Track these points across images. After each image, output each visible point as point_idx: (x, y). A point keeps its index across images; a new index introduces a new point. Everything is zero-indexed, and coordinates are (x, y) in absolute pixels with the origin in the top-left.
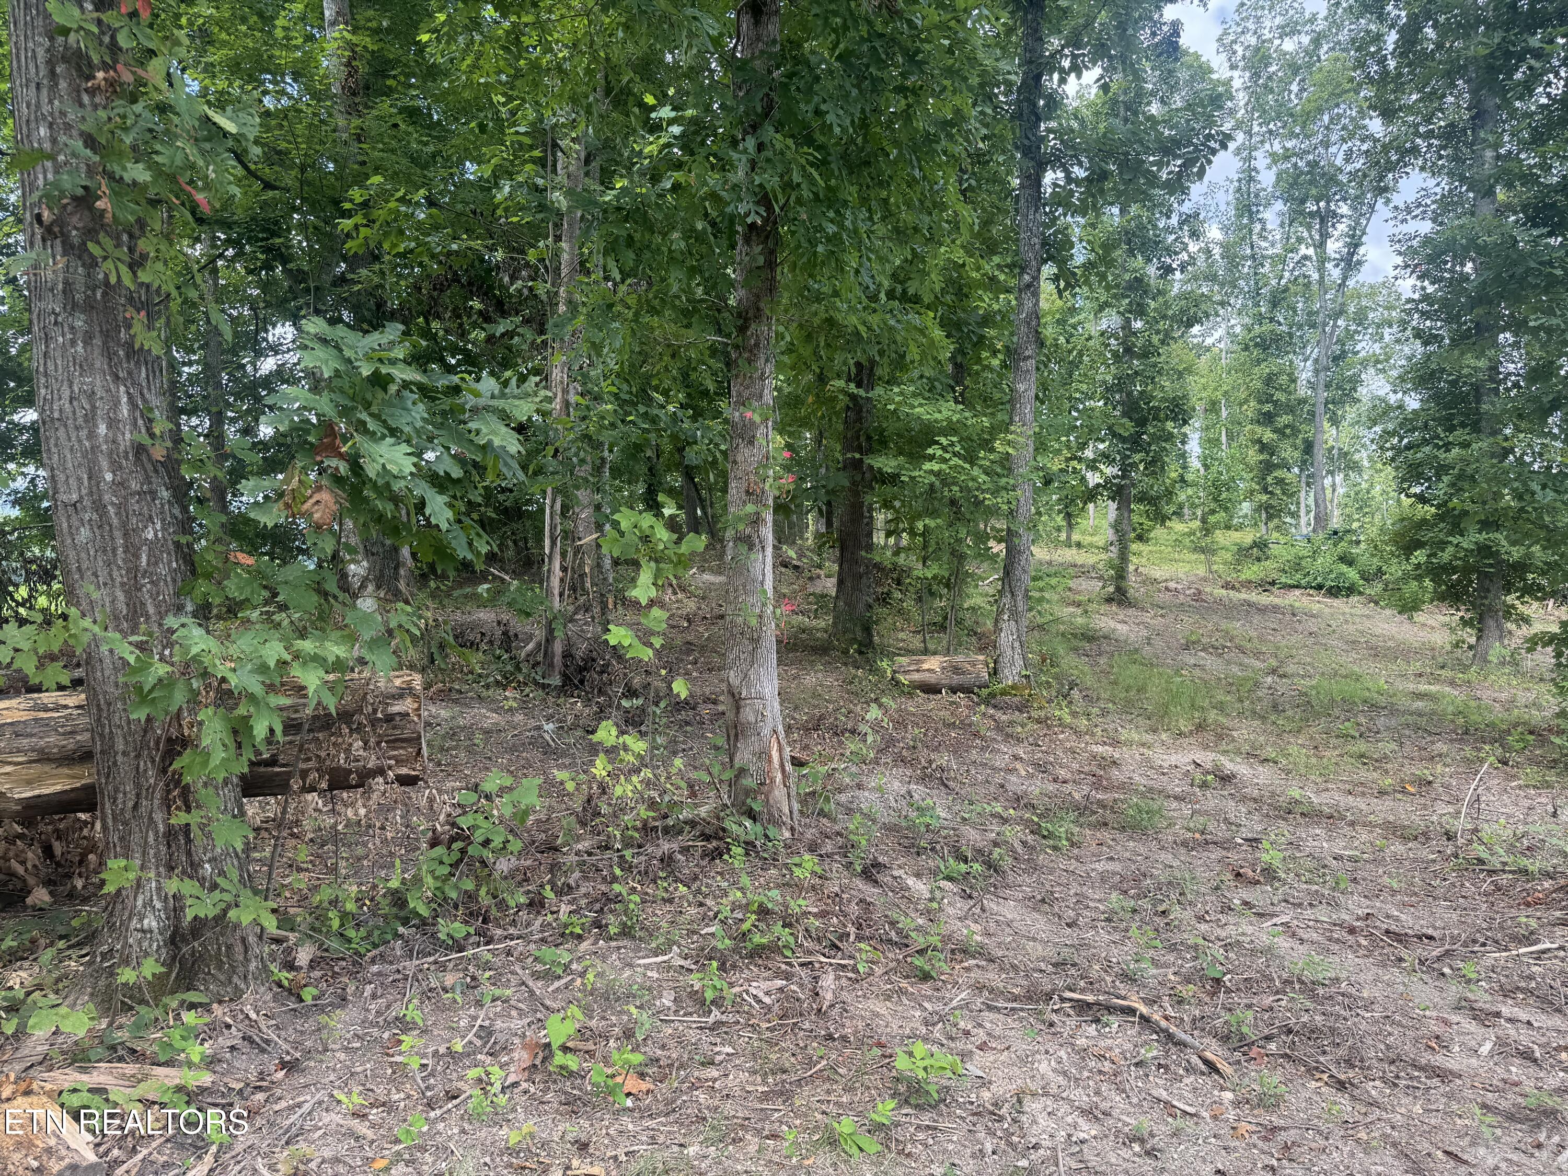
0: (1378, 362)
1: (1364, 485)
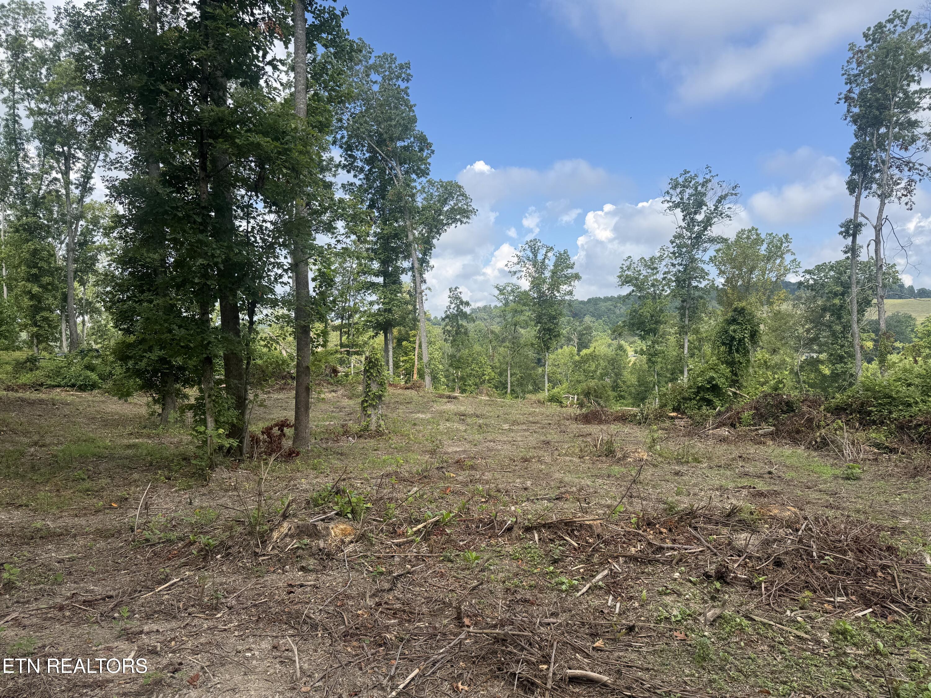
0: (107, 249)
1: (103, 322)
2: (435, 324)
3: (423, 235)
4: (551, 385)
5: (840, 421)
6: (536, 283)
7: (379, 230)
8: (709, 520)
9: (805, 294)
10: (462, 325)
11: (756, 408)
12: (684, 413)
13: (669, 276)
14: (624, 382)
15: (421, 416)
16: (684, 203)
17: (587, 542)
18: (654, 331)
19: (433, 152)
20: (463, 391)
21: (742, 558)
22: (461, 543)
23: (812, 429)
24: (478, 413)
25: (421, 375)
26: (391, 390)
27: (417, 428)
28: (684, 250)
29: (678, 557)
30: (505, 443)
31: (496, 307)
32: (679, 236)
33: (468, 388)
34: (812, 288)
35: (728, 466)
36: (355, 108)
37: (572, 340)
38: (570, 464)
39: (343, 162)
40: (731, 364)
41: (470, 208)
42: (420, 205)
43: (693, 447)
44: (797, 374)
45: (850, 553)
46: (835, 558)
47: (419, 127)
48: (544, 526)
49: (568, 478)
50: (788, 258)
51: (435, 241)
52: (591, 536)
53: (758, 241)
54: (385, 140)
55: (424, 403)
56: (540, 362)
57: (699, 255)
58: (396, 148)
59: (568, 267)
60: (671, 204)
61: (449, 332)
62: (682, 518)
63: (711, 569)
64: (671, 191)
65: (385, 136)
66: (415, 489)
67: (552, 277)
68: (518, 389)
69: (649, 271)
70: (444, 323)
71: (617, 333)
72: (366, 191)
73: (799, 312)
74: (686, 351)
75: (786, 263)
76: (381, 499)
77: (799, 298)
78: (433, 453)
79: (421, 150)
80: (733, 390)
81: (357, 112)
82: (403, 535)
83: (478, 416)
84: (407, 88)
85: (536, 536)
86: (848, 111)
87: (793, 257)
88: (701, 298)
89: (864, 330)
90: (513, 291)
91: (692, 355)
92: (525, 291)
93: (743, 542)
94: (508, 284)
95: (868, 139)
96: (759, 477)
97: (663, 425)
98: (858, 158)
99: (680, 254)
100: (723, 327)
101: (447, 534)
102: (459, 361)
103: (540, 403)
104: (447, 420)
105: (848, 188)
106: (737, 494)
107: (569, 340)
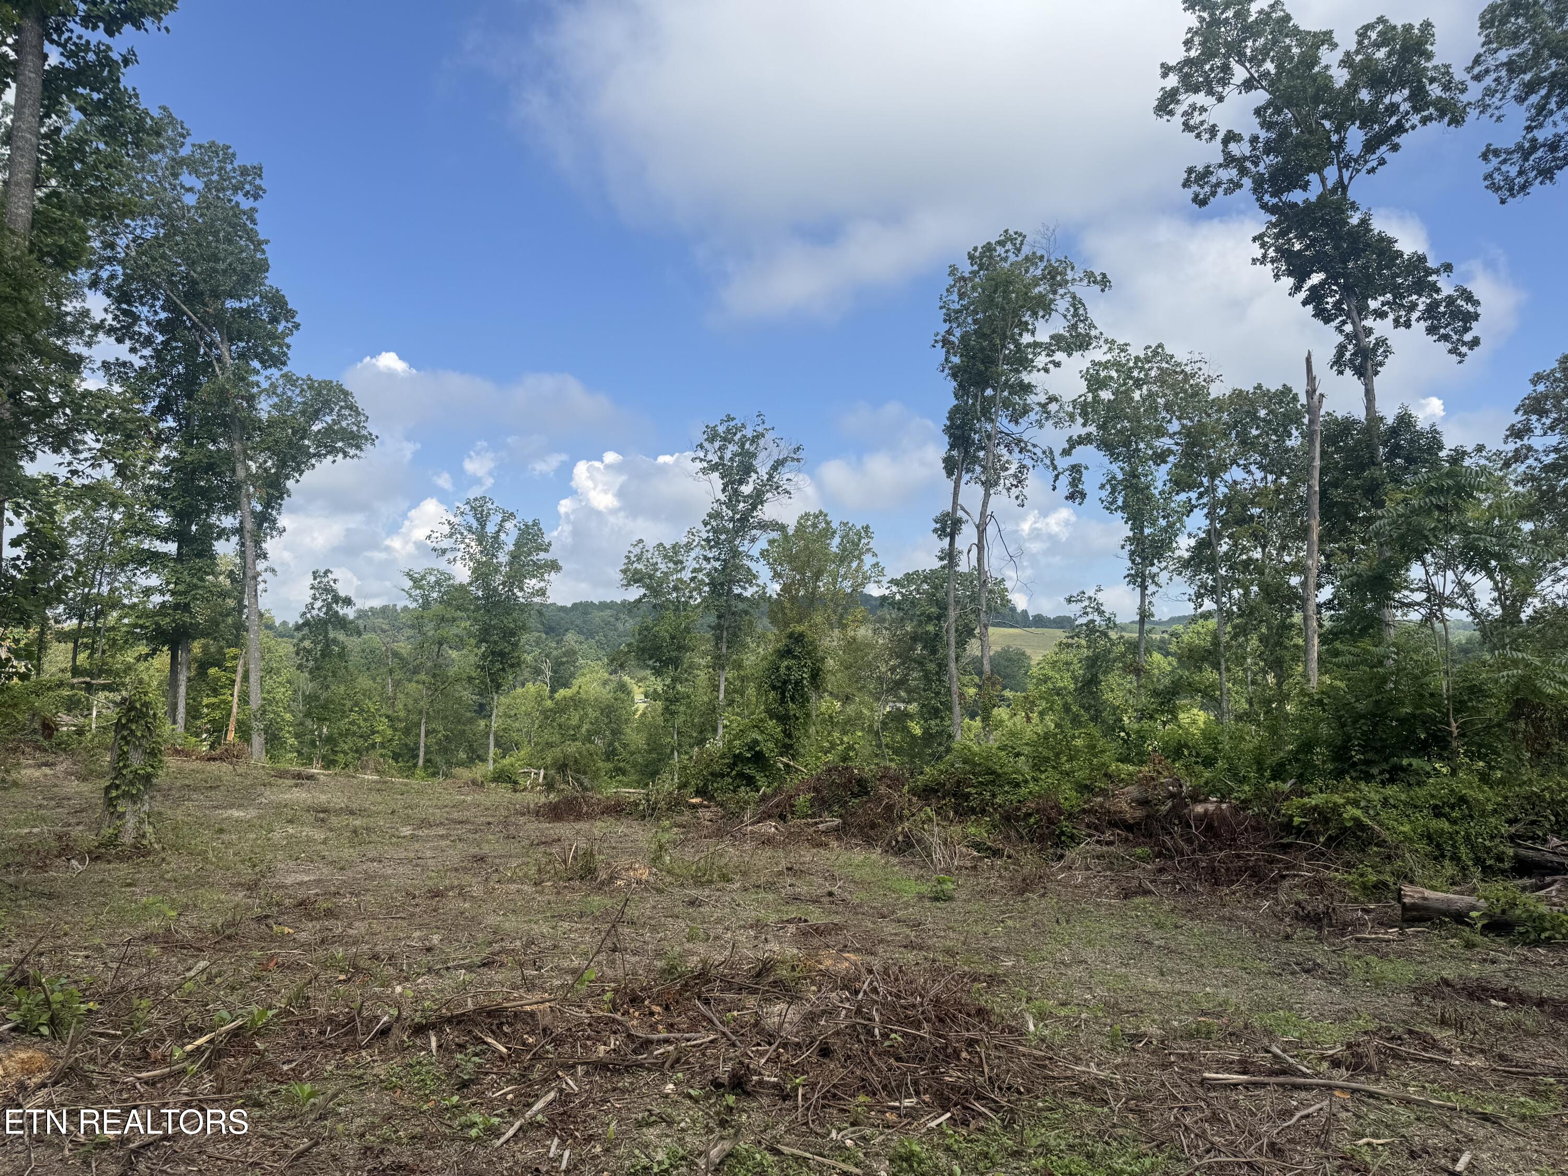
2: (282, 636)
3: (266, 470)
4: (499, 751)
5: (928, 809)
6: (482, 573)
7: (175, 454)
8: (728, 986)
9: (891, 614)
10: (335, 641)
11: (816, 790)
12: (712, 798)
13: (700, 576)
14: (625, 746)
15: (236, 813)
16: (724, 465)
17: (524, 1044)
18: (675, 662)
19: (297, 326)
20: (329, 763)
21: (774, 1047)
22: (286, 1067)
23: (892, 822)
24: (354, 806)
25: (244, 732)
26: (172, 762)
27: (226, 837)
28: (723, 537)
29: (673, 1056)
30: (400, 862)
31: (405, 609)
32: (715, 515)
33: (341, 757)
34: (898, 606)
35: (770, 886)
36: (143, 228)
37: (543, 672)
38: (517, 897)
39: (110, 321)
40: (783, 719)
41: (364, 432)
42: (264, 416)
43: (721, 856)
44: (877, 733)
45: (925, 1025)
46: (905, 1035)
47: (273, 280)
48: (449, 1020)
49: (510, 924)
50: (868, 560)
51: (290, 484)
52: (531, 1033)
53: (828, 533)
54: (202, 294)
55: (246, 788)
56: (482, 710)
57: (744, 546)
58: (224, 311)
59: (539, 549)
60: (705, 465)
61: (309, 652)
62: (686, 984)
63: (724, 1071)
64: (706, 444)
65: (202, 287)
66: (202, 964)
67: (511, 564)
68: (438, 759)
69: (671, 565)
70: (299, 635)
71: (617, 663)
72: (153, 379)
73: (881, 642)
74: (722, 696)
75: (866, 568)
76: (123, 989)
77: (882, 620)
78: (252, 888)
79: (274, 320)
80: (785, 760)
81: (149, 236)
82: (164, 1060)
83: (352, 813)
84: (253, 210)
85: (434, 1040)
86: (946, 360)
87: (874, 560)
88: (746, 613)
89: (965, 672)
90: (438, 583)
91: (731, 703)
92: (462, 586)
93: (776, 1019)
94: (430, 571)
95: (970, 402)
96: (814, 902)
97: (679, 819)
98: (958, 427)
99: (717, 543)
100: (773, 662)
101: (258, 1053)
102: (325, 707)
103: (476, 784)
104: (290, 821)
105: (945, 468)
106: (781, 933)
107: (538, 672)
